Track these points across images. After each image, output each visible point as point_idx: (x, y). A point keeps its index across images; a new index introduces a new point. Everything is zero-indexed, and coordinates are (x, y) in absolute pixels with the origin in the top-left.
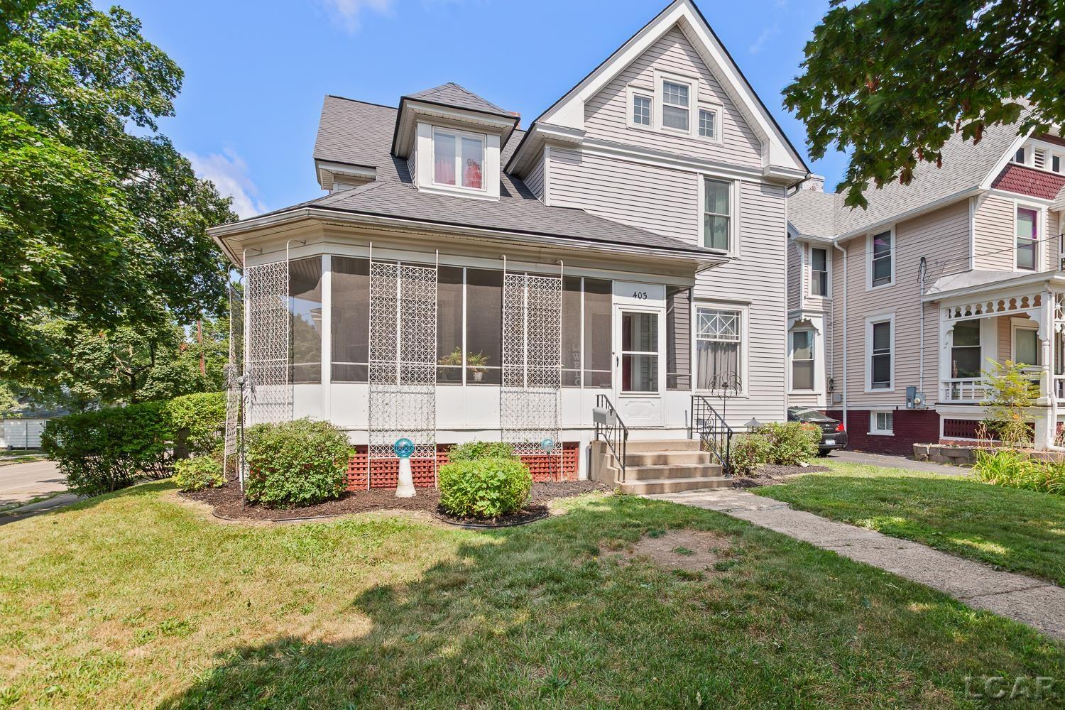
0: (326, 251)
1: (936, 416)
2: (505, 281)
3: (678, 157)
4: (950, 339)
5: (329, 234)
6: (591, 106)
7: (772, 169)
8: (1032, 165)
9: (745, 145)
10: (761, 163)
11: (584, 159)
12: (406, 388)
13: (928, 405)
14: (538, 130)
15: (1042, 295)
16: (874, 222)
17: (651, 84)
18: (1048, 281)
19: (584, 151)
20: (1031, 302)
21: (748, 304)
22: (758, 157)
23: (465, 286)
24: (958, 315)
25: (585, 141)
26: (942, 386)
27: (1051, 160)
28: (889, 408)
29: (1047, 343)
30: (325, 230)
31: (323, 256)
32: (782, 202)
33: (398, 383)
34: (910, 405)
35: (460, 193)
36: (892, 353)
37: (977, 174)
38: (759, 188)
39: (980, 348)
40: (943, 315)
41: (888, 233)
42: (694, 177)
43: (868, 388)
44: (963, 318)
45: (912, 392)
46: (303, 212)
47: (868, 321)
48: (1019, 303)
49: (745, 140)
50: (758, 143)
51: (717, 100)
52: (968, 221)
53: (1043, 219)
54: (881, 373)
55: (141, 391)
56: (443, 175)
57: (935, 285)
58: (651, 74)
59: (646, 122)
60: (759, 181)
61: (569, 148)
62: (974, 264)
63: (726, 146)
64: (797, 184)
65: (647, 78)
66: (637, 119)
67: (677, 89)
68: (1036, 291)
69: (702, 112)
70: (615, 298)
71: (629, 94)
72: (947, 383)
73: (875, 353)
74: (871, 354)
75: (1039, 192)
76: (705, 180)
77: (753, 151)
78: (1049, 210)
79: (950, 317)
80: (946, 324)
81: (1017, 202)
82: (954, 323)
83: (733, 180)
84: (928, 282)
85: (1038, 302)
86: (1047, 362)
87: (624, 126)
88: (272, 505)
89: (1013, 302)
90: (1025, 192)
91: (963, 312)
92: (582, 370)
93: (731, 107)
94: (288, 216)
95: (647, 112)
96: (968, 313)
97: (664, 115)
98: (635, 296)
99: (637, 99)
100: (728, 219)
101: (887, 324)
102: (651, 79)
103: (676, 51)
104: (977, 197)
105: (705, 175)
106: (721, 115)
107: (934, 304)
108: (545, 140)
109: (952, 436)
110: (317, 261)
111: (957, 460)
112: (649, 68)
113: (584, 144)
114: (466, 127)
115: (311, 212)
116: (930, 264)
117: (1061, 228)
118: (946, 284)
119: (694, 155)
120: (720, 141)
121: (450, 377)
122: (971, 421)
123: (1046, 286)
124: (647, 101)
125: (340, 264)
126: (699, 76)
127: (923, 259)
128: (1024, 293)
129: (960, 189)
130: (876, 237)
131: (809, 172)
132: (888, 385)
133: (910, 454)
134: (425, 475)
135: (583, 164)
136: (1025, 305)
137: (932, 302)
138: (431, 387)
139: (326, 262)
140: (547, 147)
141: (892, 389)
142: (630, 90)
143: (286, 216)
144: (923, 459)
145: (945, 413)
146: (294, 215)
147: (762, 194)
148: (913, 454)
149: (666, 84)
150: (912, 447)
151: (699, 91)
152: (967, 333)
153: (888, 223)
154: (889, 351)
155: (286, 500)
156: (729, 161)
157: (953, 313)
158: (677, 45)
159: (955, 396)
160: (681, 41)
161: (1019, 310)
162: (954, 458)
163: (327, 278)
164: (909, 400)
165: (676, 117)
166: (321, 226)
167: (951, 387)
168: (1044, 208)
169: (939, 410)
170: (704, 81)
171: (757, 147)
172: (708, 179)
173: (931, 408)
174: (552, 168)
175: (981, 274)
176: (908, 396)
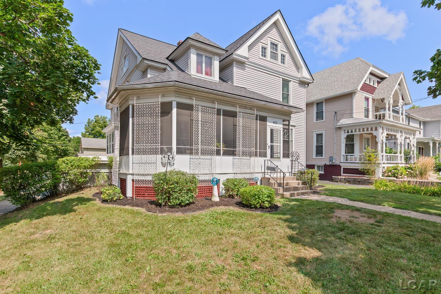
0: (174, 100)
1: (339, 167)
2: (238, 115)
3: (275, 71)
4: (345, 140)
5: (176, 93)
6: (250, 47)
7: (303, 78)
8: (368, 83)
9: (294, 68)
10: (299, 75)
11: (246, 69)
12: (202, 157)
13: (337, 163)
14: (234, 56)
15: (378, 127)
16: (318, 98)
17: (267, 42)
18: (380, 122)
19: (246, 65)
20: (374, 129)
21: (294, 126)
22: (297, 73)
23: (222, 116)
24: (348, 132)
25: (247, 62)
26: (342, 157)
27: (373, 81)
28: (322, 163)
29: (379, 143)
30: (175, 91)
31: (173, 102)
32: (304, 90)
33: (200, 155)
34: (331, 163)
35: (206, 78)
36: (324, 144)
37: (356, 85)
38: (298, 84)
39: (354, 144)
40: (343, 132)
41: (322, 102)
42: (279, 79)
43: (314, 157)
44: (350, 133)
45: (331, 159)
46: (172, 83)
47: (314, 133)
48: (370, 129)
49: (294, 66)
50: (298, 68)
51: (286, 51)
52: (352, 100)
53: (370, 101)
54: (319, 151)
55: (7, 155)
56: (199, 71)
57: (341, 121)
58: (267, 38)
59: (265, 56)
60: (298, 82)
61: (241, 64)
62: (354, 115)
63: (289, 68)
64: (308, 84)
65: (265, 40)
66: (262, 55)
67: (274, 46)
68: (376, 126)
69: (282, 55)
70: (268, 124)
71: (260, 45)
72: (344, 156)
73: (317, 144)
74: (316, 145)
75: (370, 92)
76: (282, 80)
77: (296, 71)
78: (372, 98)
79: (345, 133)
80: (344, 135)
81: (365, 95)
82: (347, 135)
83: (291, 81)
84: (338, 121)
85: (376, 129)
86: (379, 149)
87: (258, 57)
88: (172, 207)
89: (367, 129)
90: (366, 92)
91: (350, 131)
92: (258, 151)
93: (290, 54)
94: (164, 84)
95: (265, 53)
96: (352, 132)
97: (271, 55)
98: (274, 123)
99: (262, 48)
100: (288, 95)
101: (322, 134)
102: (267, 40)
103: (274, 31)
104: (355, 92)
105: (282, 78)
106: (287, 57)
107: (340, 128)
108: (233, 60)
109: (346, 173)
110: (171, 103)
111: (350, 182)
112: (266, 36)
113: (247, 63)
114: (208, 52)
115: (176, 84)
116: (338, 114)
117: (375, 104)
118: (344, 121)
119: (280, 70)
120: (287, 66)
121: (218, 153)
122: (356, 169)
123: (380, 124)
124: (265, 49)
125: (180, 106)
126: (281, 41)
127: (336, 112)
128: (371, 126)
129: (351, 89)
130: (318, 104)
131: (313, 80)
132: (322, 156)
133: (332, 180)
134: (208, 192)
135: (246, 71)
136: (372, 129)
137: (339, 127)
138: (210, 157)
139: (174, 104)
140: (235, 63)
141: (323, 157)
142: (261, 44)
143: (162, 84)
144: (337, 182)
145: (343, 166)
146: (167, 84)
147: (298, 86)
148: (333, 180)
149: (271, 43)
150: (332, 177)
151: (281, 47)
152: (350, 139)
153: (322, 99)
154: (322, 144)
155: (180, 204)
156: (290, 74)
157: (346, 132)
158: (274, 29)
159: (347, 160)
160: (276, 28)
161: (370, 132)
162: (349, 181)
163: (174, 111)
164: (330, 161)
165: (274, 56)
166: (173, 89)
167: (345, 157)
168: (371, 97)
169: (341, 165)
170: (282, 43)
171: (298, 69)
172: (283, 80)
173: (338, 164)
174: (236, 70)
175: (356, 119)
176: (330, 160)
